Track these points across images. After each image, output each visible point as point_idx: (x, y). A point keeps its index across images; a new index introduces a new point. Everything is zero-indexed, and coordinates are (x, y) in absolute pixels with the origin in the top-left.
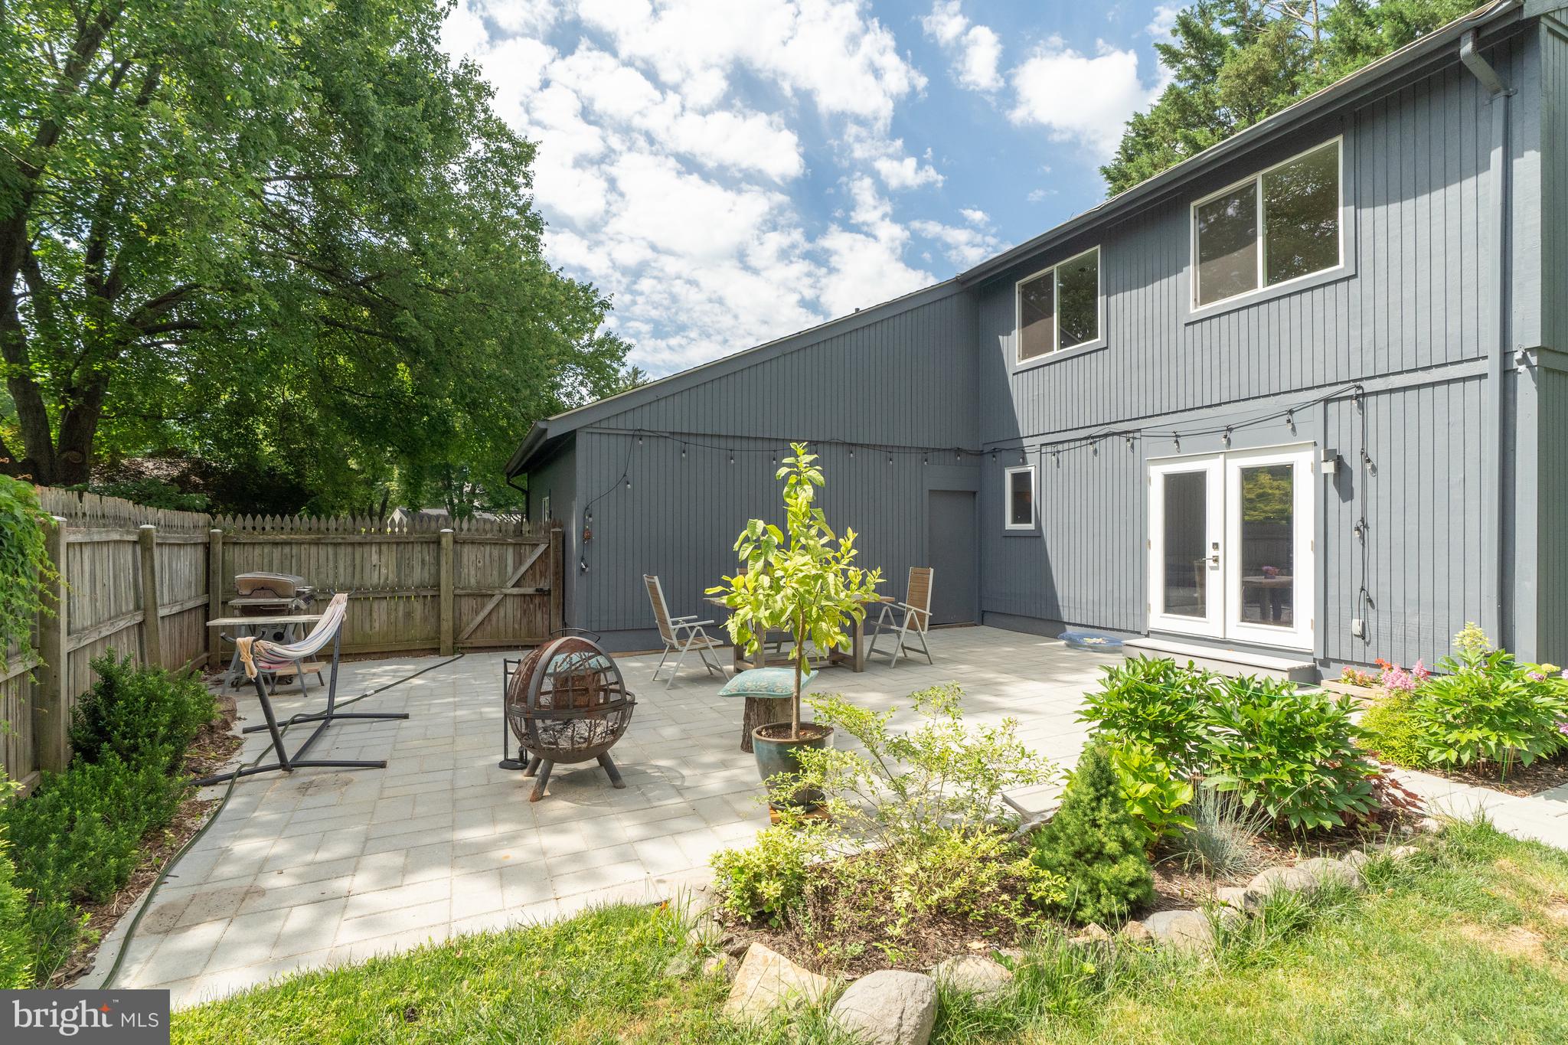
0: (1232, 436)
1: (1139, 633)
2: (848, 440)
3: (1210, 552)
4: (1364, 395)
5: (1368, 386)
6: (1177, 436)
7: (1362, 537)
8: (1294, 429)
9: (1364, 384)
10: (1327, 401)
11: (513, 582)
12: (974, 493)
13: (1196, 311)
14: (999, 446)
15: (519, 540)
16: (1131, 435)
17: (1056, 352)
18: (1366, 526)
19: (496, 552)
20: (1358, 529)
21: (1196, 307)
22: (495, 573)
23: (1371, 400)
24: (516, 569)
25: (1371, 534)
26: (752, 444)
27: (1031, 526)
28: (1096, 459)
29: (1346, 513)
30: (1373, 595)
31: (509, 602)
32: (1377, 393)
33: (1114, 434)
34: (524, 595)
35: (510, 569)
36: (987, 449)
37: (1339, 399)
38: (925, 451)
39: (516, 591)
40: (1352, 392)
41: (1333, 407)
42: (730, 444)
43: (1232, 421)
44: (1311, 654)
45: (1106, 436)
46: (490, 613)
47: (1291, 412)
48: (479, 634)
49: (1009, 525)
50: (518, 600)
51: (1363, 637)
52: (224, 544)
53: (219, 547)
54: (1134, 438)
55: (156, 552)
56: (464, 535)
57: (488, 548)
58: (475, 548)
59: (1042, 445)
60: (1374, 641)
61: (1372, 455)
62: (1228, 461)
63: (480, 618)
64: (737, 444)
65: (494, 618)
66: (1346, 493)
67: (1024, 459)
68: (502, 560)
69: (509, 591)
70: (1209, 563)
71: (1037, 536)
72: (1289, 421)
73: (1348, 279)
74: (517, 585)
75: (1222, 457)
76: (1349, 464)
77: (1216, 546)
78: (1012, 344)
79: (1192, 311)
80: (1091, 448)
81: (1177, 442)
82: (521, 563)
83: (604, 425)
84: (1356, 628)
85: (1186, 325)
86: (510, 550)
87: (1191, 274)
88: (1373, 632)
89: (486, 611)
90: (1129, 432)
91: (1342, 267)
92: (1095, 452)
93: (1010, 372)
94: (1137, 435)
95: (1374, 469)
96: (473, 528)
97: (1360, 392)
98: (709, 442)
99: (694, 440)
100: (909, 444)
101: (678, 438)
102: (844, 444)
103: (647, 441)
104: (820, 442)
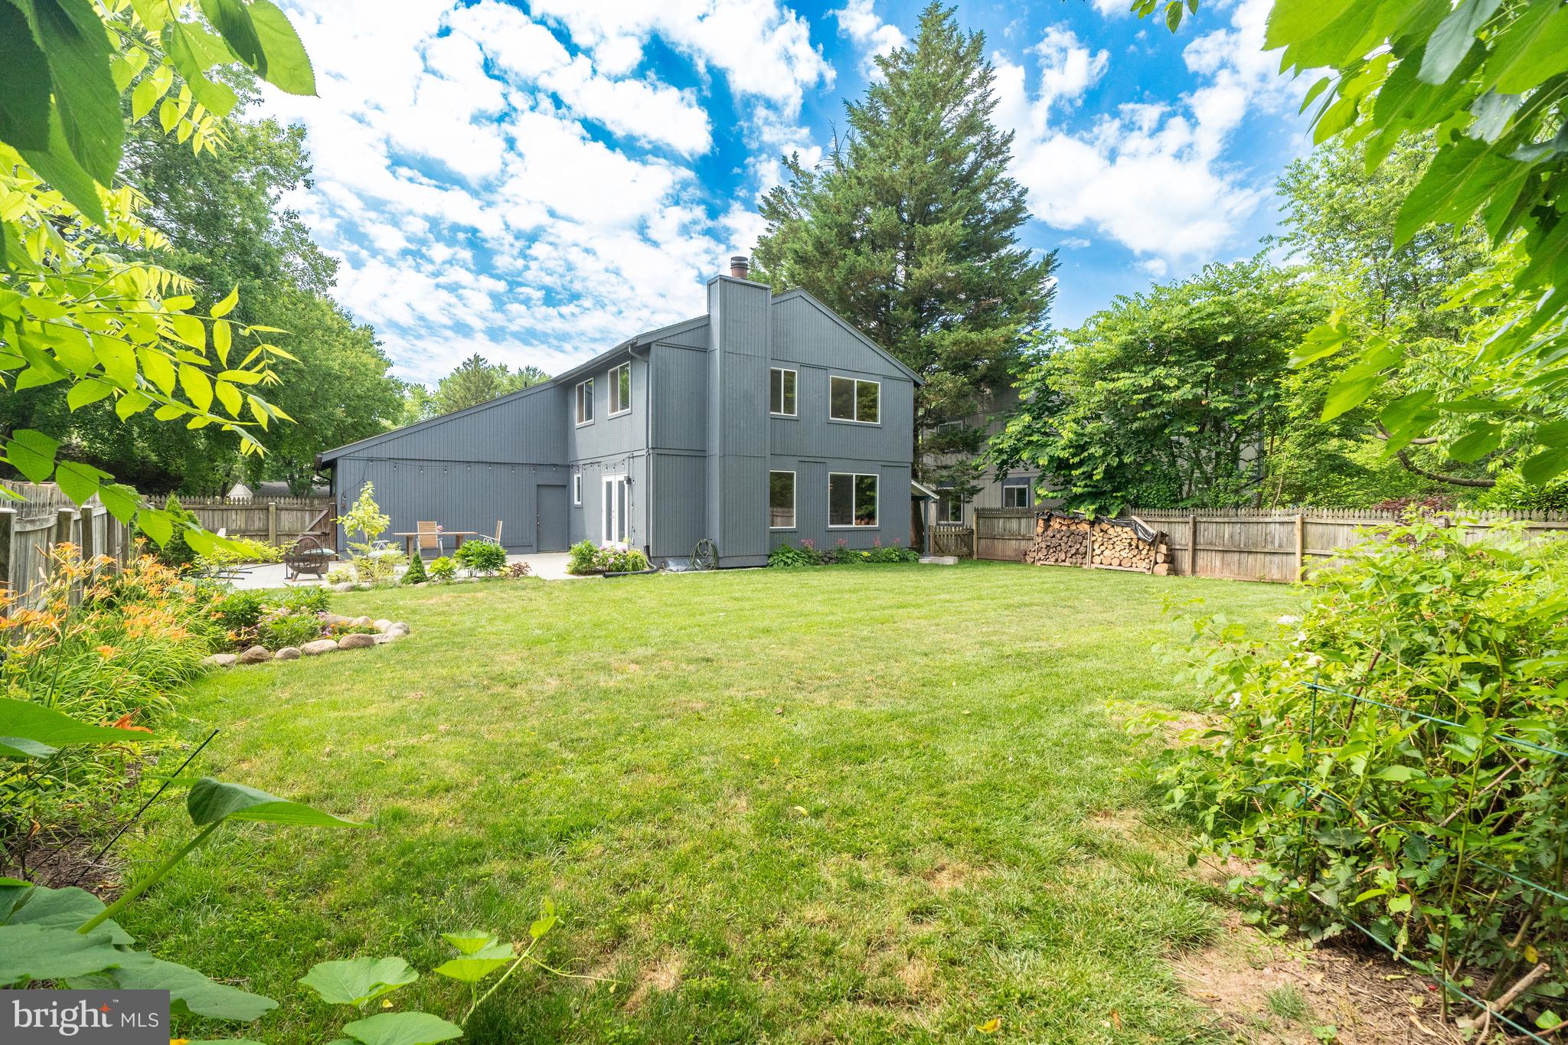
0: (616, 467)
11: (309, 529)
12: (566, 486)
13: (610, 415)
14: (573, 463)
17: (585, 422)
19: (299, 514)
22: (299, 524)
24: (310, 522)
26: (434, 463)
27: (580, 503)
35: (307, 523)
38: (534, 465)
42: (422, 463)
43: (616, 462)
47: (624, 460)
49: (576, 502)
56: (281, 506)
57: (295, 512)
58: (286, 513)
59: (583, 465)
64: (425, 464)
66: (631, 492)
67: (579, 470)
70: (613, 519)
71: (581, 508)
72: (624, 464)
75: (615, 475)
78: (575, 415)
82: (313, 520)
83: (354, 454)
86: (308, 513)
93: (575, 428)
96: (287, 503)
98: (409, 462)
99: (401, 462)
100: (525, 462)
101: (393, 461)
102: (487, 463)
103: (376, 462)
104: (472, 462)
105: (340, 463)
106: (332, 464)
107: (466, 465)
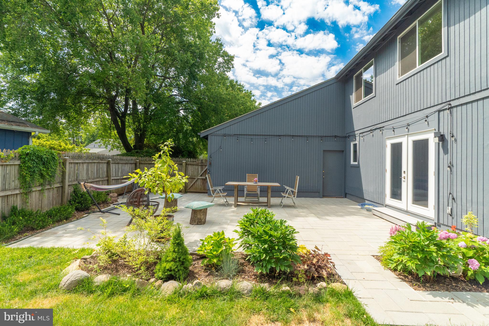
0: (409, 127)
1: (383, 205)
2: (292, 135)
3: (403, 175)
4: (452, 108)
5: (453, 104)
6: (394, 129)
7: (451, 171)
8: (428, 124)
9: (451, 103)
10: (439, 111)
11: (200, 175)
12: (343, 151)
13: (399, 79)
14: (350, 134)
15: (202, 164)
16: (382, 129)
17: (363, 99)
18: (453, 166)
19: (196, 167)
20: (449, 167)
21: (399, 77)
22: (196, 173)
23: (455, 109)
24: (201, 171)
25: (454, 169)
26: (259, 137)
27: (356, 163)
28: (373, 138)
29: (445, 159)
30: (455, 197)
31: (199, 181)
32: (457, 106)
33: (377, 129)
34: (203, 179)
35: (200, 172)
36: (348, 135)
37: (444, 110)
38: (322, 137)
39: (200, 178)
40: (447, 107)
41: (441, 113)
42: (252, 137)
43: (409, 122)
44: (433, 220)
45: (376, 129)
46: (195, 183)
47: (427, 117)
48: (192, 188)
49: (352, 163)
50: (201, 180)
51: (451, 215)
52: (139, 164)
53: (138, 164)
54: (383, 130)
55: (111, 165)
56: (189, 163)
57: (194, 166)
58: (191, 166)
59: (360, 133)
60: (455, 217)
61: (455, 134)
62: (409, 138)
63: (192, 184)
64: (254, 137)
65: (195, 184)
66: (446, 152)
67: (355, 138)
68: (198, 169)
69: (199, 178)
70: (403, 179)
71: (358, 167)
72: (426, 121)
73: (445, 58)
74: (201, 176)
75: (406, 136)
76: (447, 139)
77: (404, 172)
78: (353, 97)
79: (398, 79)
80: (371, 134)
81: (394, 131)
82: (202, 170)
83: (215, 133)
84: (449, 211)
85: (397, 84)
86: (200, 167)
87: (397, 66)
88: (455, 214)
89: (193, 183)
90: (381, 128)
91: (443, 53)
92: (373, 135)
93: (352, 107)
94: (384, 129)
95: (456, 140)
96: (191, 161)
97: (450, 106)
98: (245, 137)
99: (241, 136)
100: (315, 135)
101: (236, 136)
102: (290, 136)
103: (227, 137)
104: (281, 135)
105: (209, 138)
106: (206, 138)
107: (278, 137)
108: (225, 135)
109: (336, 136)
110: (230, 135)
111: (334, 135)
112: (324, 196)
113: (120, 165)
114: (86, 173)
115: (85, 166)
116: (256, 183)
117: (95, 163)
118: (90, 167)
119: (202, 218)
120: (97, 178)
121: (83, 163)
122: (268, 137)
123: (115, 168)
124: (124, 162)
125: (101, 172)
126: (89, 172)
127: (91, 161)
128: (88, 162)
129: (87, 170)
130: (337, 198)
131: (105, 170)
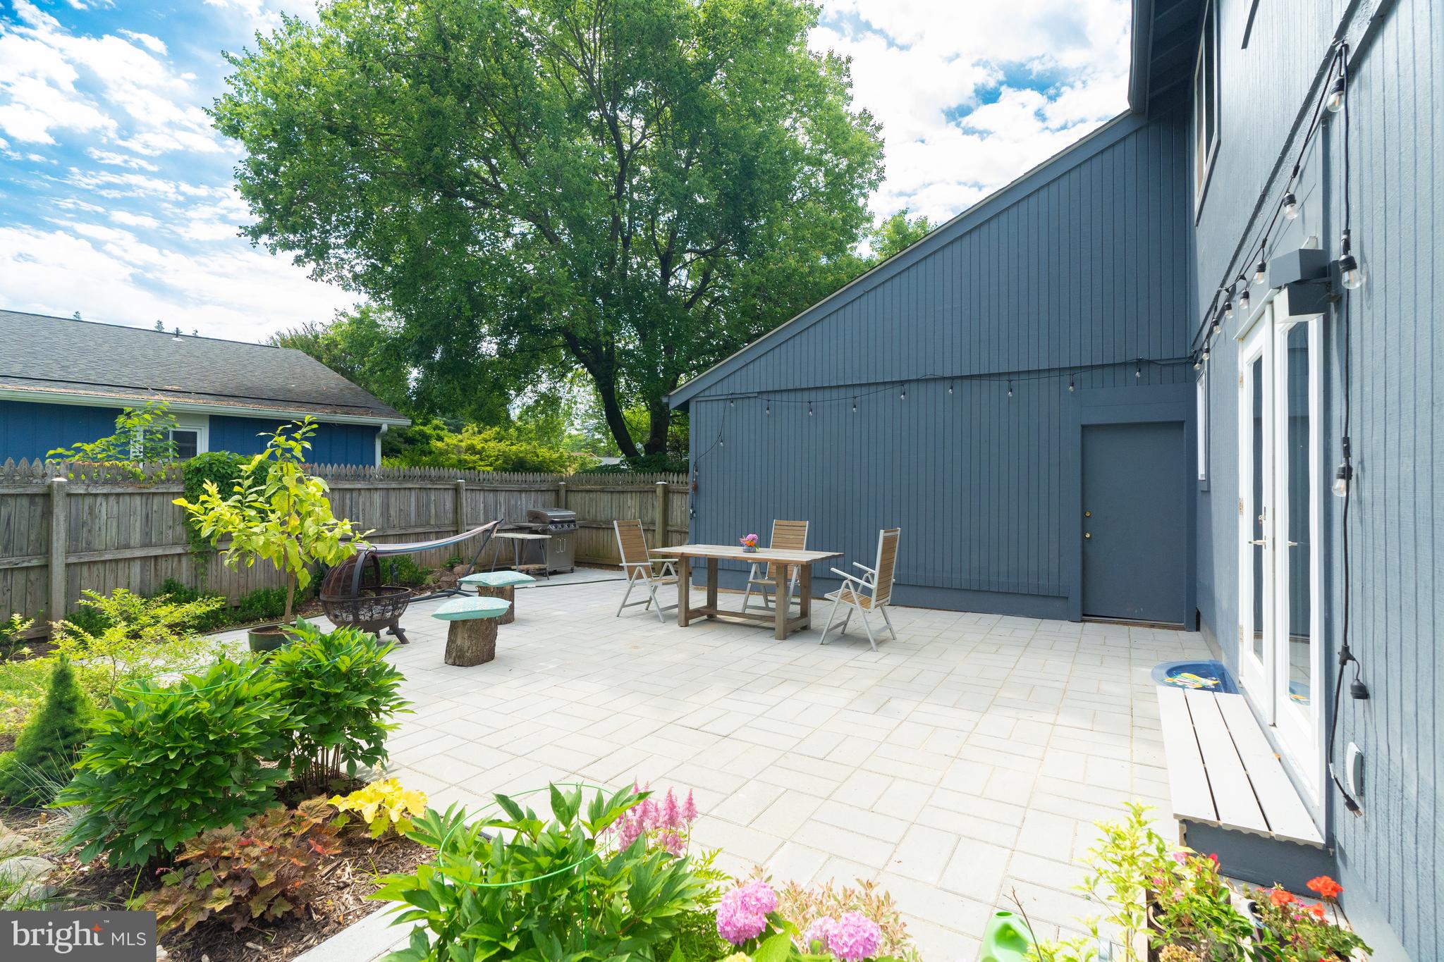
2: (948, 374)
3: (1264, 528)
10: (1326, 119)
12: (1180, 424)
14: (1197, 346)
26: (834, 393)
36: (1193, 351)
42: (812, 395)
47: (1297, 173)
49: (1202, 473)
53: (563, 493)
56: (674, 486)
59: (1208, 336)
62: (1276, 322)
64: (819, 395)
70: (1264, 552)
83: (707, 393)
93: (1195, 225)
96: (680, 482)
98: (792, 396)
99: (778, 397)
100: (1044, 366)
101: (765, 397)
102: (944, 379)
103: (740, 402)
104: (909, 381)
105: (692, 409)
107: (898, 389)
108: (732, 398)
109: (1139, 364)
110: (745, 397)
111: (1131, 356)
112: (1086, 615)
113: (502, 497)
114: (382, 514)
115: (377, 498)
116: (751, 548)
117: (410, 489)
118: (392, 500)
119: (466, 648)
120: (421, 526)
121: (369, 489)
122: (865, 390)
123: (484, 502)
124: (515, 487)
125: (433, 511)
126: (392, 512)
127: (394, 486)
128: (385, 486)
129: (386, 507)
130: (1153, 626)
131: (447, 508)
